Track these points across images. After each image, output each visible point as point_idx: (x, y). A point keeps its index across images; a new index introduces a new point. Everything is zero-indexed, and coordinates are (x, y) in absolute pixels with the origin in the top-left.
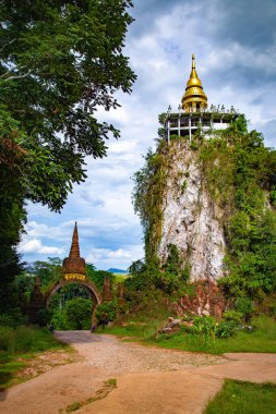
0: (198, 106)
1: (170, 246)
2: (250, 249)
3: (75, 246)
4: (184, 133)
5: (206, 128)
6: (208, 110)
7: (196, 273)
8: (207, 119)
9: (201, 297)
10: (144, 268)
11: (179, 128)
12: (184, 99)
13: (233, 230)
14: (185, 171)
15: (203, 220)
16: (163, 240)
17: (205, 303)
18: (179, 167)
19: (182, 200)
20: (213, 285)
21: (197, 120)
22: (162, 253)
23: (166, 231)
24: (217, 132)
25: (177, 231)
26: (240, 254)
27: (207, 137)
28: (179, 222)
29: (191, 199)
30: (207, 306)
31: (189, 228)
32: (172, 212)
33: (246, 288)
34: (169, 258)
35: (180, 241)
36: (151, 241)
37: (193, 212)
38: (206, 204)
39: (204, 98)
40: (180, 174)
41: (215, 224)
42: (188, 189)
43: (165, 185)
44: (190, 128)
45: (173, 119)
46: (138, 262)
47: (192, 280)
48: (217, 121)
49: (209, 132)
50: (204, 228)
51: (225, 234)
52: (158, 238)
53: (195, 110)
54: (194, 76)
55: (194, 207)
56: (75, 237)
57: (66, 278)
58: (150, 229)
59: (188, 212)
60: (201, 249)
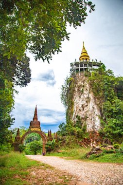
0: (86, 59)
1: (77, 116)
2: (112, 117)
4: (82, 70)
5: (90, 68)
6: (91, 61)
7: (89, 128)
8: (91, 64)
9: (92, 138)
10: (66, 127)
11: (79, 68)
13: (104, 109)
14: (82, 84)
15: (91, 104)
16: (74, 113)
17: (93, 141)
18: (80, 83)
19: (82, 97)
20: (96, 133)
21: (86, 65)
22: (74, 120)
23: (75, 110)
24: (94, 70)
25: (80, 110)
26: (107, 119)
27: (91, 72)
28: (80, 106)
29: (86, 96)
30: (95, 142)
31: (85, 108)
32: (78, 102)
33: (112, 134)
34: (77, 121)
35: (82, 114)
36: (69, 114)
37: (86, 102)
38: (92, 98)
40: (81, 86)
41: (95, 107)
42: (84, 92)
43: (74, 90)
44: (84, 68)
45: (76, 64)
46: (63, 123)
47: (87, 131)
48: (95, 65)
49: (92, 70)
50: (91, 108)
51: (101, 111)
52: (72, 113)
53: (85, 61)
54: (84, 48)
55: (87, 100)
56: (36, 111)
57: (32, 130)
58: (68, 109)
59: (84, 102)
60: (90, 117)
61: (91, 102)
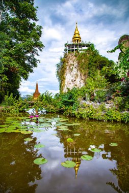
0: (78, 41)
1: (68, 88)
3: (37, 89)
4: (73, 51)
5: (80, 49)
6: (81, 42)
8: (80, 46)
10: (59, 96)
11: (71, 49)
12: (73, 38)
14: (73, 64)
15: (78, 79)
16: (65, 86)
18: (71, 62)
19: (72, 73)
21: (77, 46)
22: (65, 91)
23: (66, 84)
24: (84, 50)
25: (70, 84)
27: (80, 52)
28: (70, 80)
29: (75, 73)
32: (68, 77)
36: (61, 87)
37: (75, 78)
38: (79, 75)
39: (80, 38)
40: (71, 65)
41: (82, 81)
42: (74, 70)
43: (66, 69)
44: (75, 49)
45: (69, 46)
46: (58, 94)
48: (83, 46)
49: (81, 50)
50: (78, 83)
52: (64, 86)
53: (76, 43)
54: (77, 29)
55: (76, 76)
56: (37, 86)
58: (61, 83)
59: (74, 77)
61: (78, 77)
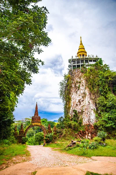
0: (83, 56)
1: (74, 110)
2: (106, 111)
3: (36, 111)
4: (78, 66)
6: (87, 57)
7: (85, 122)
8: (87, 60)
9: (87, 131)
10: (64, 120)
11: (76, 64)
12: (78, 53)
13: (99, 104)
14: (79, 81)
15: (87, 99)
16: (71, 108)
17: (88, 134)
18: (77, 79)
19: (78, 92)
20: (91, 126)
21: (83, 61)
22: (71, 114)
23: (73, 105)
24: (91, 65)
25: (77, 105)
26: (102, 113)
27: (87, 67)
28: (77, 101)
29: (82, 92)
30: (90, 134)
31: (82, 103)
32: (75, 97)
33: (105, 127)
34: (74, 115)
35: (78, 109)
36: (67, 109)
37: (83, 97)
38: (87, 94)
39: (86, 52)
40: (77, 82)
41: (91, 102)
42: (81, 88)
43: (71, 87)
44: (80, 64)
45: (74, 61)
46: (62, 117)
47: (84, 124)
48: (91, 61)
49: (88, 65)
50: (87, 103)
51: (96, 105)
52: (69, 108)
53: (82, 57)
54: (81, 44)
55: (83, 95)
57: (33, 124)
58: (66, 104)
59: (81, 97)
60: (86, 112)
61: (87, 97)
